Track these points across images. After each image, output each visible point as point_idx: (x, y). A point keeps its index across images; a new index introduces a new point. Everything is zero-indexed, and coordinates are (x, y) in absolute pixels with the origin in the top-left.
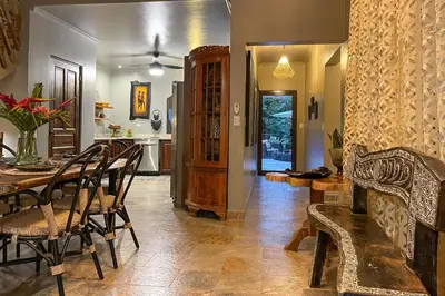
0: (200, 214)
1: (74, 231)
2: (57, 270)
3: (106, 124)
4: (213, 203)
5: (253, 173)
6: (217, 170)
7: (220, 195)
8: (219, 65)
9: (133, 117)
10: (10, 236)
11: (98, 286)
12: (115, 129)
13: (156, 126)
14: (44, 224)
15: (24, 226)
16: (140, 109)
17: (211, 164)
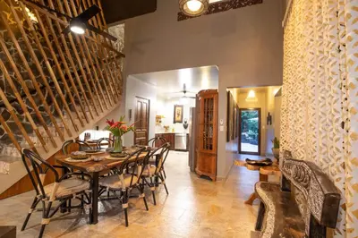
0: (202, 177)
1: (134, 186)
2: (125, 206)
4: (209, 172)
6: (212, 155)
7: (213, 167)
8: (212, 99)
9: (175, 122)
10: (106, 187)
11: (145, 214)
12: (166, 128)
13: (186, 127)
14: (119, 183)
15: (112, 183)
16: (178, 119)
17: (209, 151)
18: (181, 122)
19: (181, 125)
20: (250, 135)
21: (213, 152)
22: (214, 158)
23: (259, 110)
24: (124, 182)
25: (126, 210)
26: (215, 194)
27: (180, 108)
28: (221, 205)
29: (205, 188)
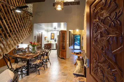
1: (41, 63)
2: (38, 69)
3: (46, 40)
4: (64, 57)
5: (73, 49)
7: (65, 55)
9: (51, 39)
10: (31, 64)
12: (48, 41)
13: (55, 41)
14: (36, 62)
15: (34, 62)
16: (52, 38)
17: (63, 50)
18: (54, 39)
19: (54, 40)
20: (78, 43)
21: (65, 50)
22: (65, 52)
23: (80, 35)
24: (38, 62)
25: (39, 70)
26: (65, 63)
27: (53, 34)
28: (67, 66)
29: (62, 61)
